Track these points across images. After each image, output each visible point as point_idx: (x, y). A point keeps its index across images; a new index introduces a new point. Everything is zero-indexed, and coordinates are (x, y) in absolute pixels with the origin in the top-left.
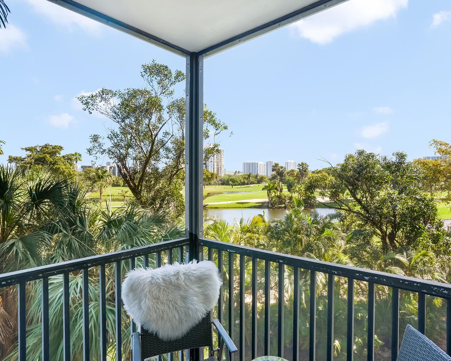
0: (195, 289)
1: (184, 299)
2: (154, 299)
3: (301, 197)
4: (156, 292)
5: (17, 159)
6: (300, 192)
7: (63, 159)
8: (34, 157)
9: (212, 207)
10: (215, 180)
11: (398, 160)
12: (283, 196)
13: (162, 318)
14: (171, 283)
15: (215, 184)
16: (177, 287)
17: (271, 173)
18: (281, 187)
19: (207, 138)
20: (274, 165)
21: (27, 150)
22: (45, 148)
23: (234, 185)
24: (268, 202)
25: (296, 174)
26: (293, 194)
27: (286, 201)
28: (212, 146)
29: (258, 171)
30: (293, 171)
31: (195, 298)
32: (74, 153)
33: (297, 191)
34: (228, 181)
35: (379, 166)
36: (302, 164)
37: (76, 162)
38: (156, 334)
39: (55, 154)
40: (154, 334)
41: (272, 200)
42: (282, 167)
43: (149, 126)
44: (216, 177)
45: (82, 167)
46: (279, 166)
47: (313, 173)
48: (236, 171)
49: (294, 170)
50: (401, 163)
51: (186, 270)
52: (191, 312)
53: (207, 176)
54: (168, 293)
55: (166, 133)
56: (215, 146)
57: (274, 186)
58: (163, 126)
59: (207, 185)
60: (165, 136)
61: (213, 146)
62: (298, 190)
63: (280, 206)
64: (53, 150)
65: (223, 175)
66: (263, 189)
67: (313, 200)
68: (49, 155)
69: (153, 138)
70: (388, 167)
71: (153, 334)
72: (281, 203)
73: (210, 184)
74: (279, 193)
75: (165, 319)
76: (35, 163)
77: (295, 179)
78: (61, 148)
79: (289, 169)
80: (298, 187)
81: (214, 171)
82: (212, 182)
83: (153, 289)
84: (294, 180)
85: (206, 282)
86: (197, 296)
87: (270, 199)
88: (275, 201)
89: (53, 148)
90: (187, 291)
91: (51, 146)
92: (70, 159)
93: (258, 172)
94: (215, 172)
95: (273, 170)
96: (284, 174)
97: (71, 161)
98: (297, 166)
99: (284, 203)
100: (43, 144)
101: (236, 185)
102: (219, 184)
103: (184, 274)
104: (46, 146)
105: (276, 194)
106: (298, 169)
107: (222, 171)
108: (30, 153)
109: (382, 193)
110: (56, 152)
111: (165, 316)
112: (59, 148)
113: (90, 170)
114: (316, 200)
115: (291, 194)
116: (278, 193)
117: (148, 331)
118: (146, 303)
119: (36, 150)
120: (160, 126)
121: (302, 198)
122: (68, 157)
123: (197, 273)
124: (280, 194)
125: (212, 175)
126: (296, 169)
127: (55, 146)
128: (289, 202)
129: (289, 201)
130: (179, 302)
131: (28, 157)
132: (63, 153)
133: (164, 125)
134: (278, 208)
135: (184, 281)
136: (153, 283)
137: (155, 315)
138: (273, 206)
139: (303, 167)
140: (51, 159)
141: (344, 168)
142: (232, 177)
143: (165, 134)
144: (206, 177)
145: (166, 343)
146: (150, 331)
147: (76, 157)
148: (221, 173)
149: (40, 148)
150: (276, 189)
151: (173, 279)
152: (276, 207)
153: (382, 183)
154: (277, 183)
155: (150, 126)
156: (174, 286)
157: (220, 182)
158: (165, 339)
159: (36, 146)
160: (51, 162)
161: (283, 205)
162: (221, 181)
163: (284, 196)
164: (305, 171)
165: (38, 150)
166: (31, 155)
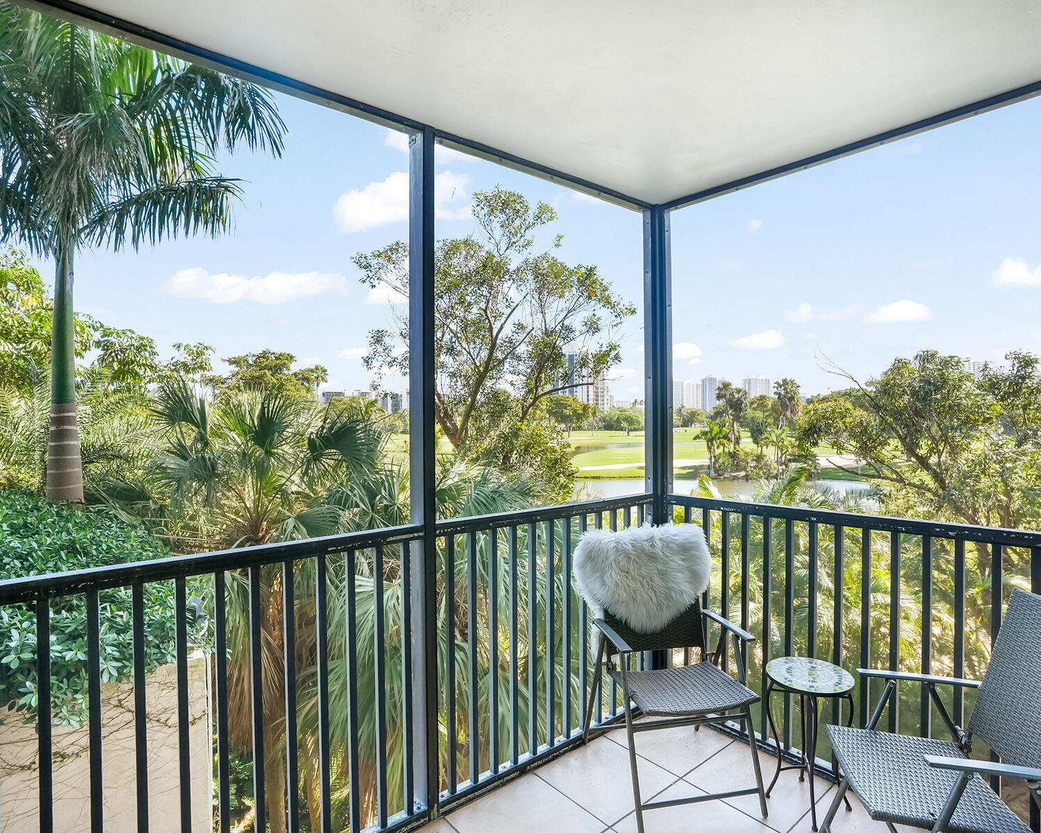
0: (677, 561)
1: (662, 574)
2: (623, 571)
3: (782, 455)
4: (623, 563)
5: (214, 379)
6: (780, 444)
7: (293, 379)
8: (244, 375)
9: (587, 476)
10: (591, 419)
11: (1016, 370)
12: (741, 453)
13: (634, 599)
14: (643, 551)
15: (591, 428)
16: (652, 557)
17: (713, 404)
18: (737, 434)
19: (596, 332)
20: (721, 386)
21: (231, 362)
22: (263, 357)
23: (631, 430)
24: (709, 466)
25: (770, 406)
26: (764, 448)
27: (747, 463)
28: (604, 348)
29: (682, 400)
30: (762, 398)
31: (680, 575)
32: (313, 368)
33: (773, 442)
34: (618, 421)
35: (969, 384)
36: (785, 381)
37: (318, 385)
38: (625, 622)
39: (281, 370)
40: (624, 622)
41: (716, 461)
42: (739, 391)
43: (486, 313)
44: (594, 414)
45: (324, 394)
46: (733, 386)
47: (810, 402)
48: (636, 401)
49: (766, 396)
50: (1023, 378)
51: (663, 535)
52: (673, 594)
53: (575, 411)
54: (640, 566)
55: (519, 325)
56: (611, 349)
57: (720, 432)
58: (512, 311)
59: (574, 429)
60: (517, 331)
61: (607, 349)
62: (775, 440)
63: (735, 474)
64: (278, 362)
65: (607, 408)
66: (697, 437)
67: (811, 462)
68: (270, 372)
69: (494, 335)
70: (992, 385)
71: (621, 621)
72: (738, 468)
73: (580, 428)
74: (732, 445)
75: (638, 600)
77: (768, 416)
78: (291, 358)
79: (754, 394)
80: (773, 433)
81: (588, 400)
82: (585, 424)
83: (620, 558)
84: (765, 418)
85: (692, 552)
86: (681, 572)
87: (713, 460)
88: (723, 463)
89: (276, 357)
90: (667, 563)
91: (273, 353)
92: (307, 379)
93: (682, 402)
94: (591, 402)
95: (719, 397)
96: (743, 405)
97: (309, 383)
98: (774, 387)
99: (745, 469)
100: (258, 351)
101: (635, 430)
102: (600, 429)
103: (660, 539)
104: (264, 355)
105: (726, 450)
106: (775, 393)
107: (605, 400)
108: (237, 369)
109: (979, 446)
110: (282, 365)
111: (639, 597)
112: (287, 359)
113: (340, 401)
114: (817, 461)
115: (760, 448)
116: (731, 447)
117: (615, 616)
118: (613, 576)
119: (247, 362)
120: (508, 311)
121: (786, 457)
122: (303, 375)
123: (679, 539)
124: (735, 448)
125: (585, 408)
126: (772, 395)
127: (281, 355)
128: (755, 467)
129: (753, 464)
130: (656, 579)
131: (233, 376)
132: (294, 367)
133: (514, 309)
134: (731, 480)
135: (661, 550)
136: (619, 549)
137: (625, 595)
138: (720, 475)
139: (785, 389)
140: (274, 380)
141: (887, 389)
142: (628, 413)
143: (516, 326)
144: (571, 413)
145: (639, 636)
146: (618, 617)
147: (316, 375)
148: (603, 404)
149: (254, 358)
150: (726, 437)
151: (647, 546)
152: (727, 478)
153: (976, 421)
154: (727, 424)
155: (488, 312)
156: (647, 555)
157: (601, 424)
158: (638, 629)
159: (247, 355)
160: (274, 386)
161: (743, 473)
162: (604, 421)
163: (746, 453)
164: (792, 398)
165: (251, 362)
166: (238, 373)
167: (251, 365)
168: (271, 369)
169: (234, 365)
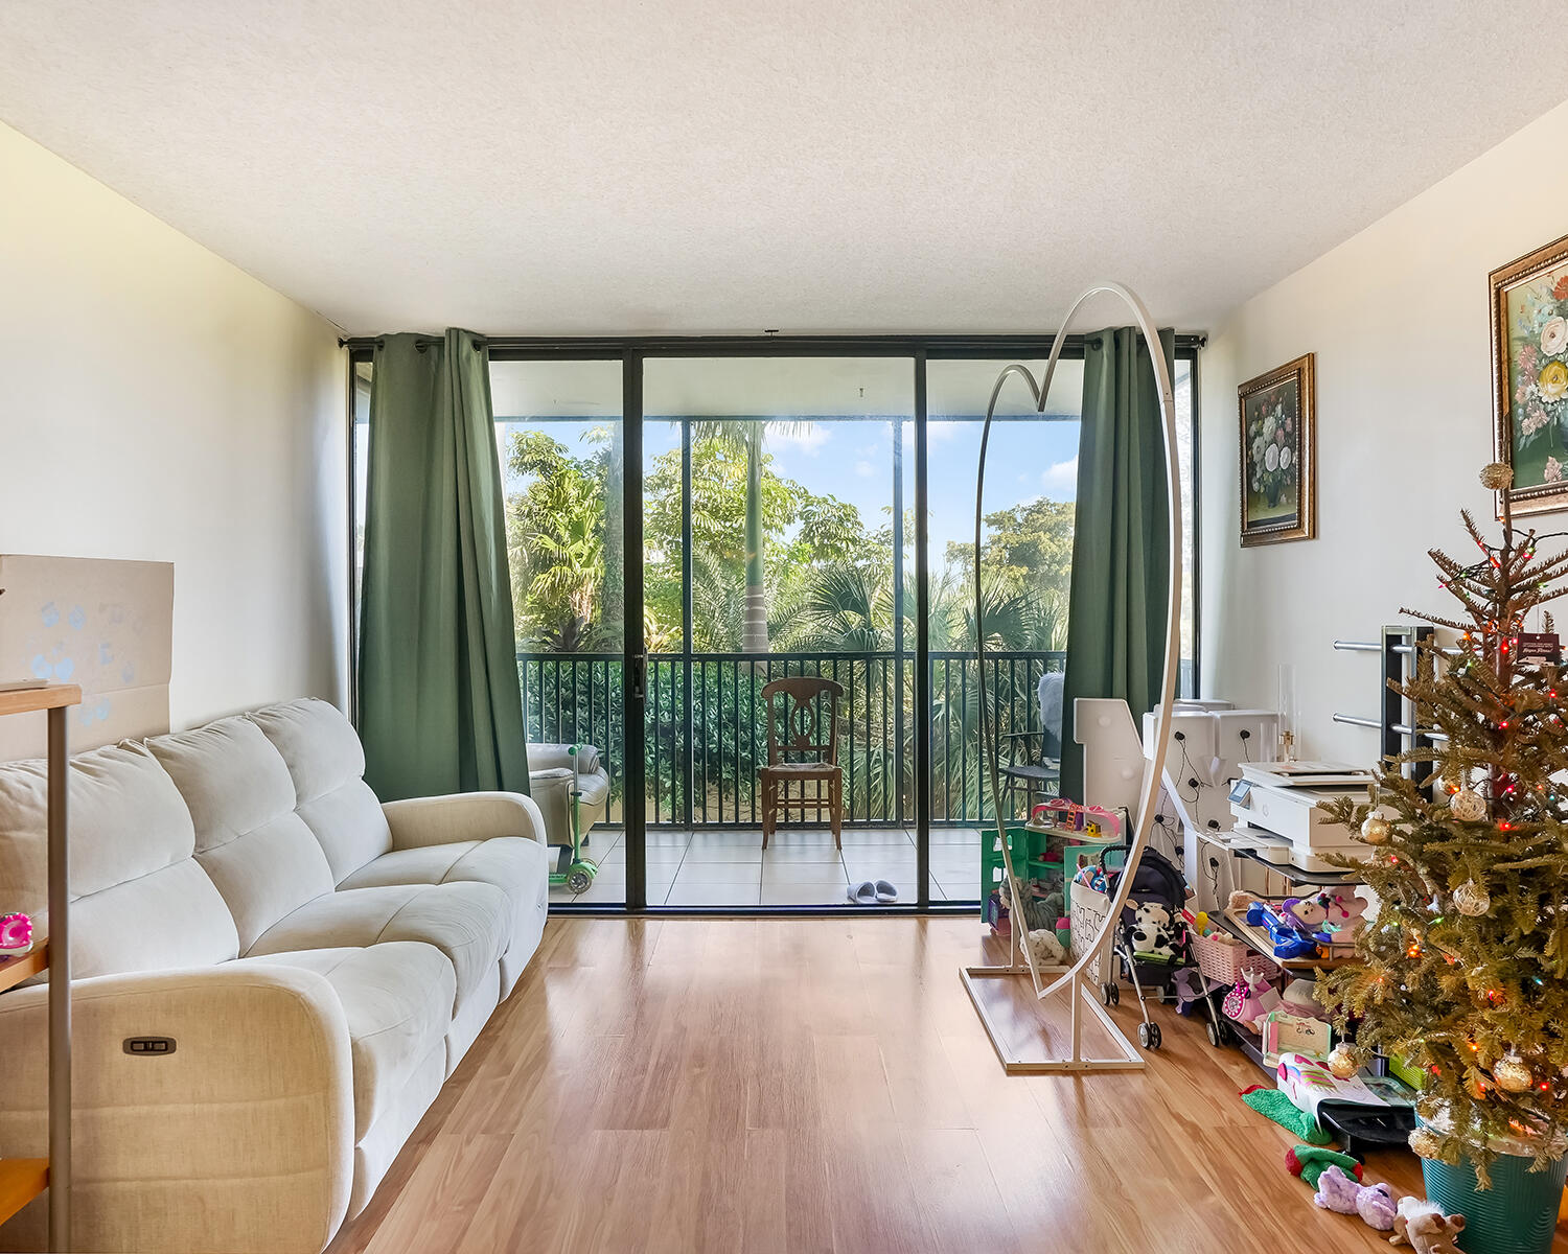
8: (1008, 542)
22: (1038, 512)
39: (1065, 530)
64: (1060, 518)
68: (1048, 535)
76: (1011, 561)
89: (1058, 510)
91: (1054, 505)
100: (1031, 502)
104: (1040, 508)
108: (999, 532)
110: (1066, 522)
119: (1015, 520)
127: (1065, 506)
140: (1053, 547)
149: (1025, 513)
159: (1014, 510)
160: (1053, 557)
165: (1020, 521)
166: (1000, 539)
167: (1020, 525)
168: (1050, 530)
169: (994, 527)
